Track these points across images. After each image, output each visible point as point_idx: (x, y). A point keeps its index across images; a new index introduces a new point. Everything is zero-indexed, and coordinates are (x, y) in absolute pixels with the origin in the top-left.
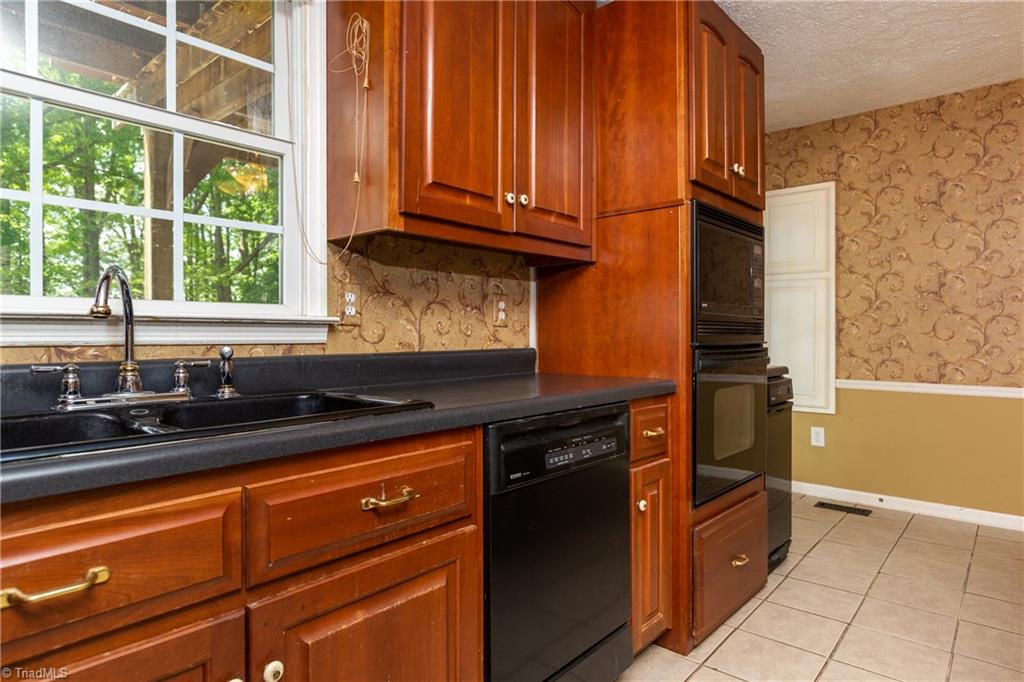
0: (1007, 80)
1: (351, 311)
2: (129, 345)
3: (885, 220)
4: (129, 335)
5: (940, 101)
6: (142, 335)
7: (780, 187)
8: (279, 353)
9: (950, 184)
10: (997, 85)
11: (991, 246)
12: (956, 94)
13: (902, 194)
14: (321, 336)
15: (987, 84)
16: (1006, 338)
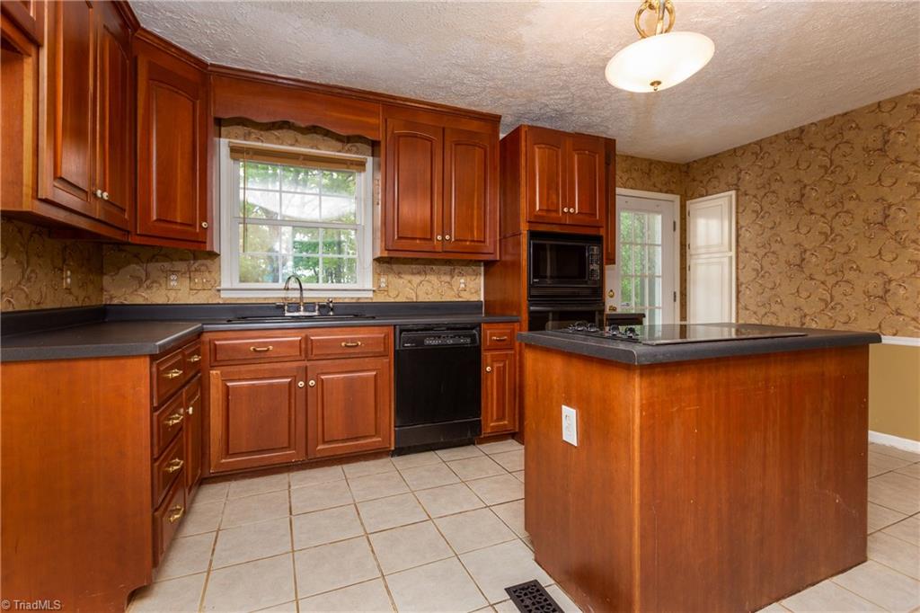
0: (845, 111)
1: (383, 285)
2: (301, 298)
3: (767, 215)
4: (301, 294)
5: (802, 130)
6: (306, 294)
7: (702, 196)
8: (354, 301)
9: (808, 188)
10: (839, 115)
11: (836, 231)
12: (812, 124)
13: (777, 197)
14: (370, 295)
15: (832, 115)
16: (845, 298)
